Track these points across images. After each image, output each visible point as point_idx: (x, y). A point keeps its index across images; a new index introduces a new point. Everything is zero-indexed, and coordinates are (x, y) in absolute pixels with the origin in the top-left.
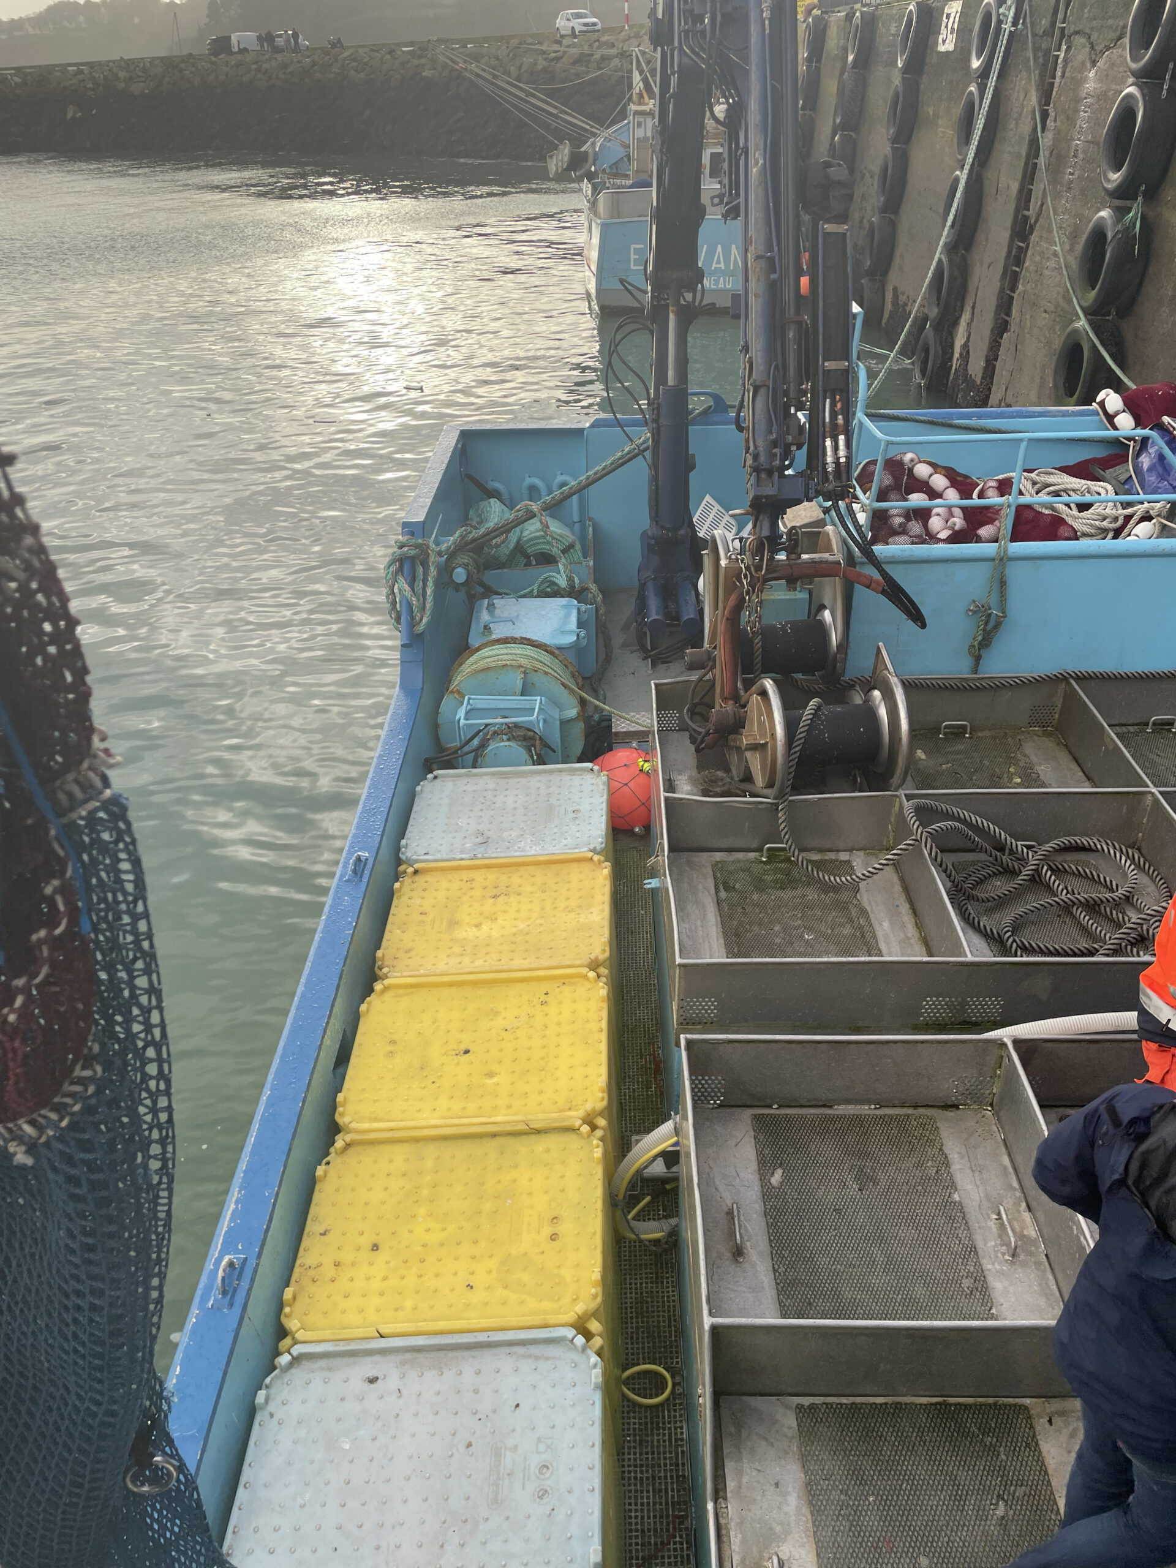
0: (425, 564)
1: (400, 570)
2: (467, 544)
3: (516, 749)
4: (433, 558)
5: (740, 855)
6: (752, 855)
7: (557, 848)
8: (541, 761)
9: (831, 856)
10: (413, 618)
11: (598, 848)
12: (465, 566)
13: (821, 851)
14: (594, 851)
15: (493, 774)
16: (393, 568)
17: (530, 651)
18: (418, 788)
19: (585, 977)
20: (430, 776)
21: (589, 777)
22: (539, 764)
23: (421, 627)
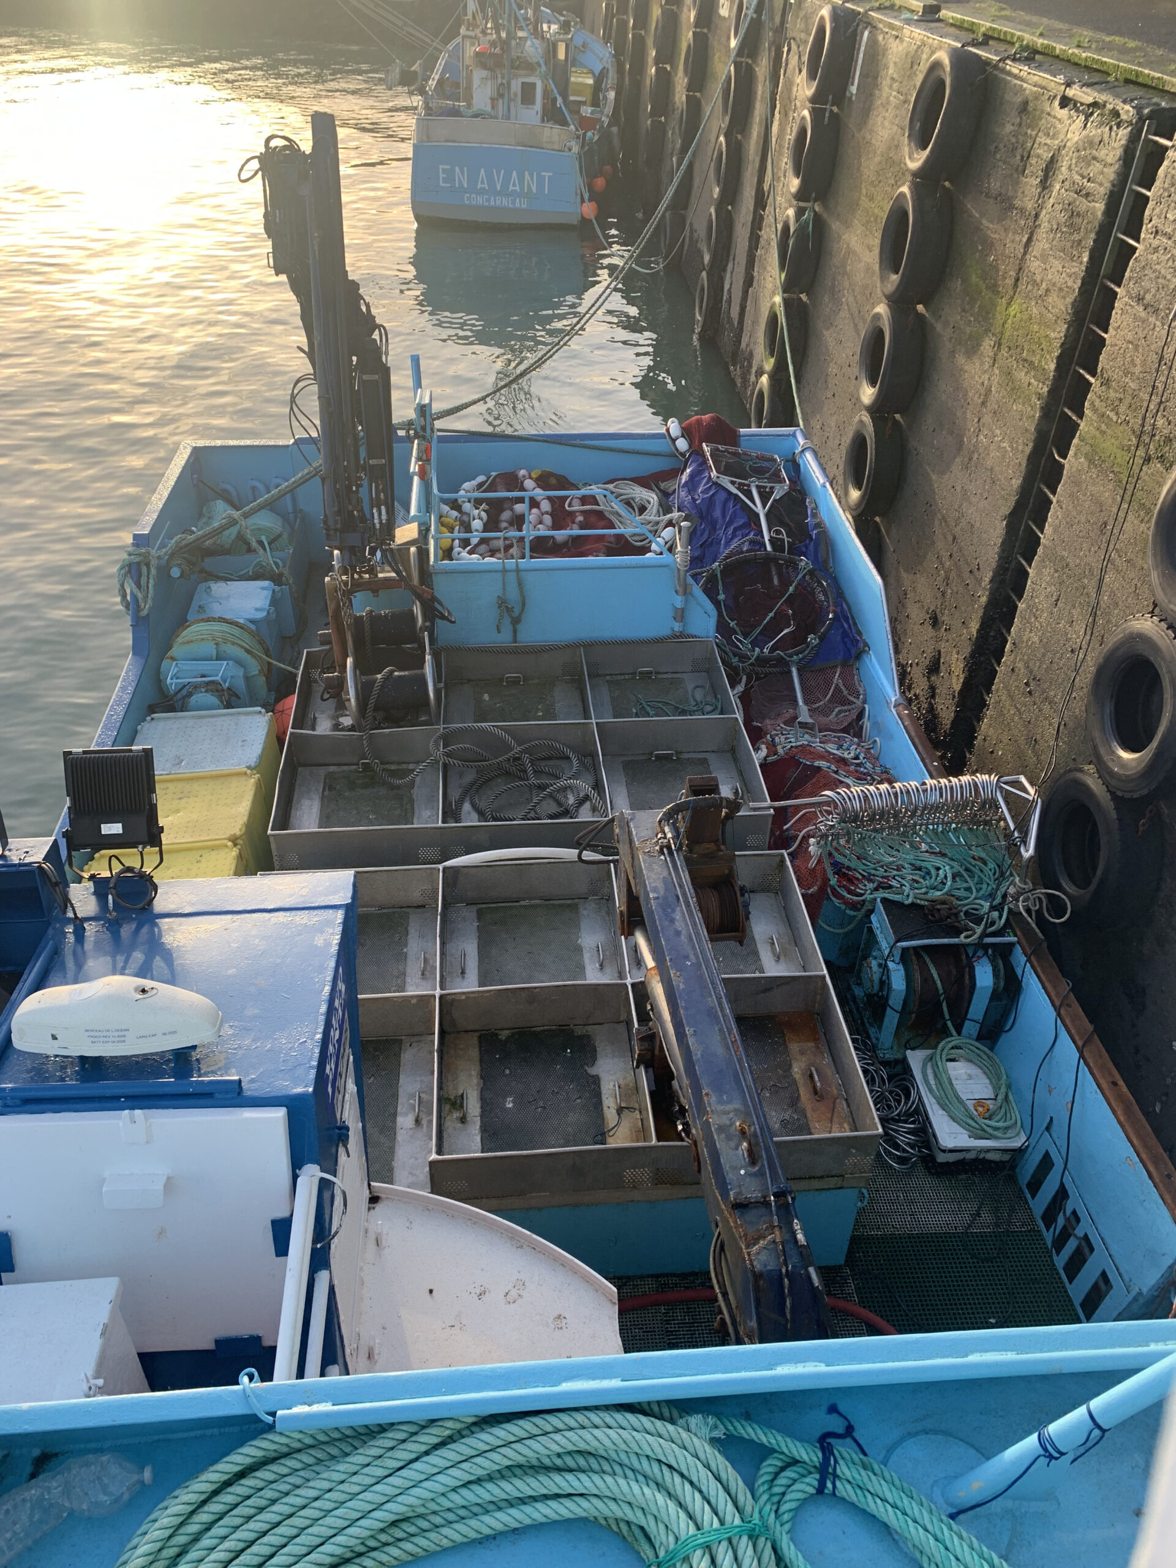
0: (148, 565)
1: (129, 571)
2: (181, 548)
3: (211, 699)
4: (152, 562)
5: (345, 768)
6: (354, 767)
7: (225, 768)
8: (229, 706)
9: (404, 766)
10: (138, 606)
11: (253, 765)
12: (179, 565)
13: (399, 763)
14: (249, 767)
15: (193, 717)
16: (123, 572)
17: (225, 627)
18: (139, 727)
19: (226, 846)
20: (148, 718)
21: (258, 718)
22: (228, 708)
23: (145, 613)
